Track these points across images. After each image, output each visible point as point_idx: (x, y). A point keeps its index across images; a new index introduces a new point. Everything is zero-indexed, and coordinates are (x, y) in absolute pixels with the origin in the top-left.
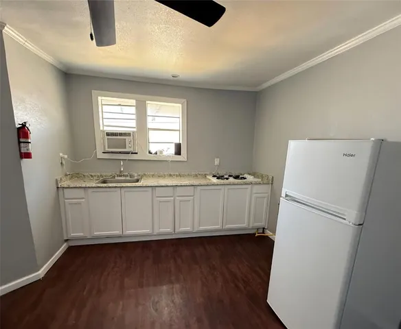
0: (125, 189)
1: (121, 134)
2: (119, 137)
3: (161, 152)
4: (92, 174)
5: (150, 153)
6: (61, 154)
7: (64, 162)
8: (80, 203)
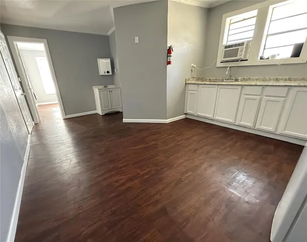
0: (222, 87)
1: (236, 45)
2: (234, 48)
3: (273, 56)
4: (211, 78)
5: (261, 58)
6: (192, 65)
7: (193, 70)
8: (194, 94)
